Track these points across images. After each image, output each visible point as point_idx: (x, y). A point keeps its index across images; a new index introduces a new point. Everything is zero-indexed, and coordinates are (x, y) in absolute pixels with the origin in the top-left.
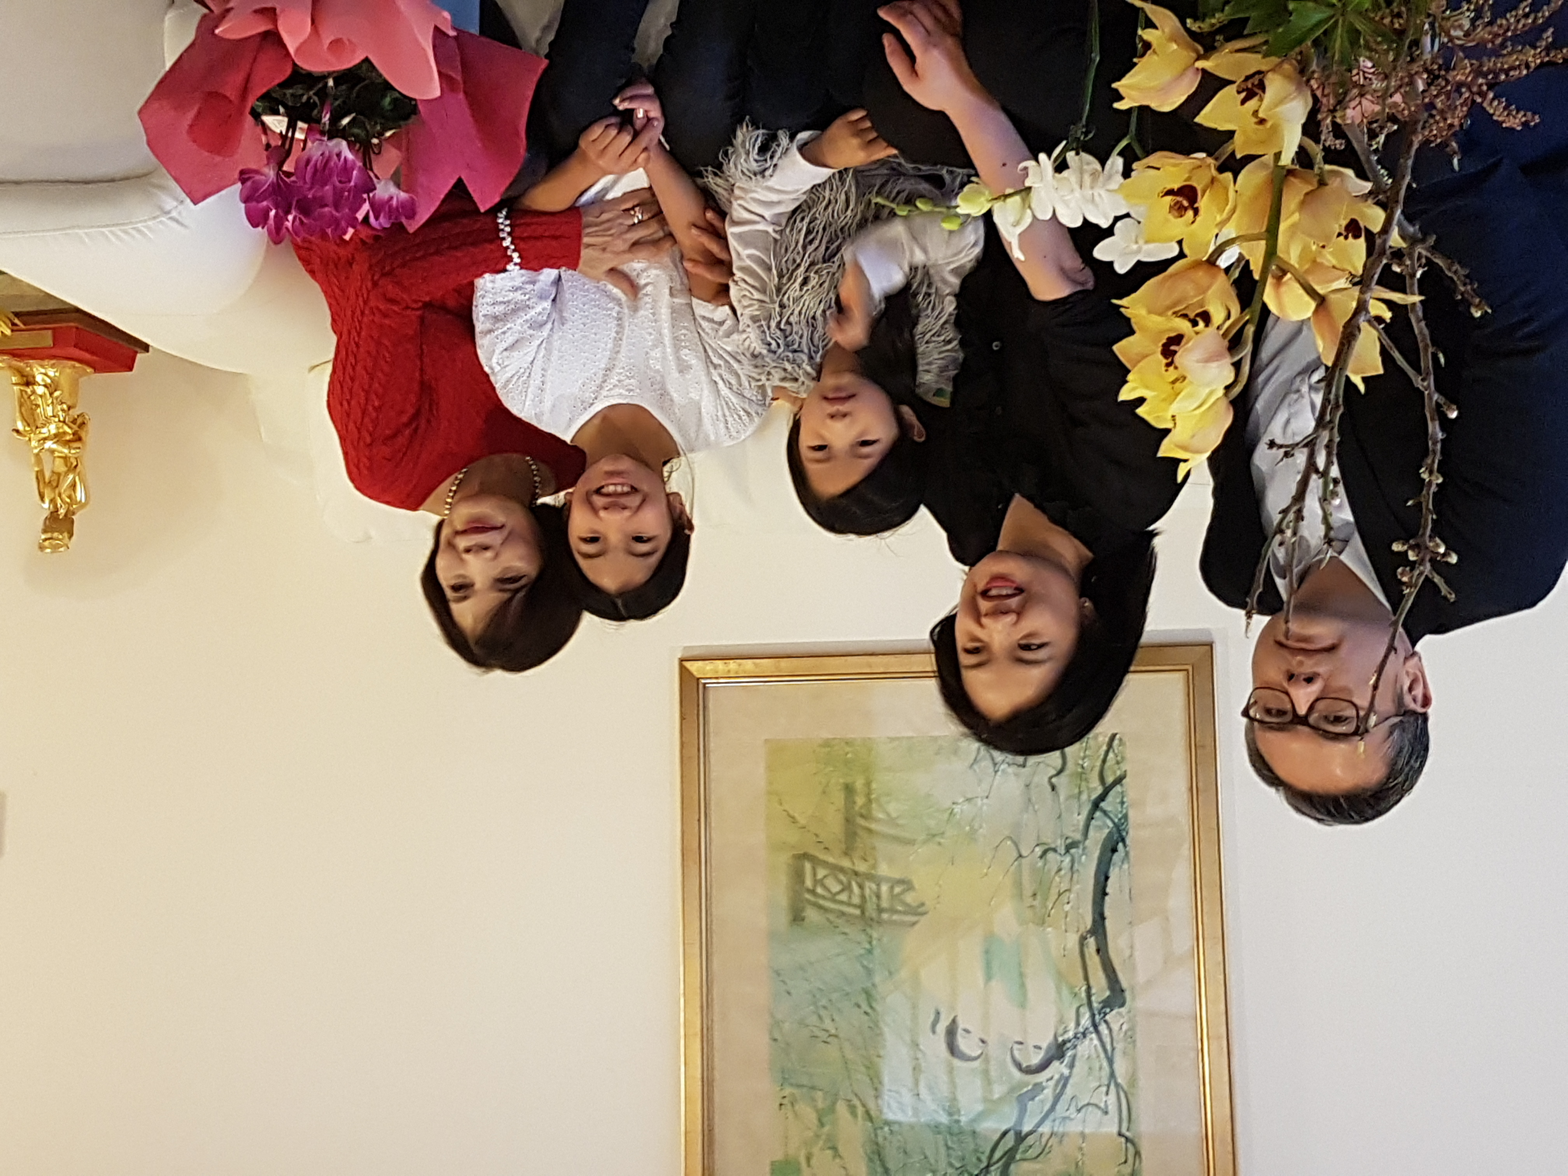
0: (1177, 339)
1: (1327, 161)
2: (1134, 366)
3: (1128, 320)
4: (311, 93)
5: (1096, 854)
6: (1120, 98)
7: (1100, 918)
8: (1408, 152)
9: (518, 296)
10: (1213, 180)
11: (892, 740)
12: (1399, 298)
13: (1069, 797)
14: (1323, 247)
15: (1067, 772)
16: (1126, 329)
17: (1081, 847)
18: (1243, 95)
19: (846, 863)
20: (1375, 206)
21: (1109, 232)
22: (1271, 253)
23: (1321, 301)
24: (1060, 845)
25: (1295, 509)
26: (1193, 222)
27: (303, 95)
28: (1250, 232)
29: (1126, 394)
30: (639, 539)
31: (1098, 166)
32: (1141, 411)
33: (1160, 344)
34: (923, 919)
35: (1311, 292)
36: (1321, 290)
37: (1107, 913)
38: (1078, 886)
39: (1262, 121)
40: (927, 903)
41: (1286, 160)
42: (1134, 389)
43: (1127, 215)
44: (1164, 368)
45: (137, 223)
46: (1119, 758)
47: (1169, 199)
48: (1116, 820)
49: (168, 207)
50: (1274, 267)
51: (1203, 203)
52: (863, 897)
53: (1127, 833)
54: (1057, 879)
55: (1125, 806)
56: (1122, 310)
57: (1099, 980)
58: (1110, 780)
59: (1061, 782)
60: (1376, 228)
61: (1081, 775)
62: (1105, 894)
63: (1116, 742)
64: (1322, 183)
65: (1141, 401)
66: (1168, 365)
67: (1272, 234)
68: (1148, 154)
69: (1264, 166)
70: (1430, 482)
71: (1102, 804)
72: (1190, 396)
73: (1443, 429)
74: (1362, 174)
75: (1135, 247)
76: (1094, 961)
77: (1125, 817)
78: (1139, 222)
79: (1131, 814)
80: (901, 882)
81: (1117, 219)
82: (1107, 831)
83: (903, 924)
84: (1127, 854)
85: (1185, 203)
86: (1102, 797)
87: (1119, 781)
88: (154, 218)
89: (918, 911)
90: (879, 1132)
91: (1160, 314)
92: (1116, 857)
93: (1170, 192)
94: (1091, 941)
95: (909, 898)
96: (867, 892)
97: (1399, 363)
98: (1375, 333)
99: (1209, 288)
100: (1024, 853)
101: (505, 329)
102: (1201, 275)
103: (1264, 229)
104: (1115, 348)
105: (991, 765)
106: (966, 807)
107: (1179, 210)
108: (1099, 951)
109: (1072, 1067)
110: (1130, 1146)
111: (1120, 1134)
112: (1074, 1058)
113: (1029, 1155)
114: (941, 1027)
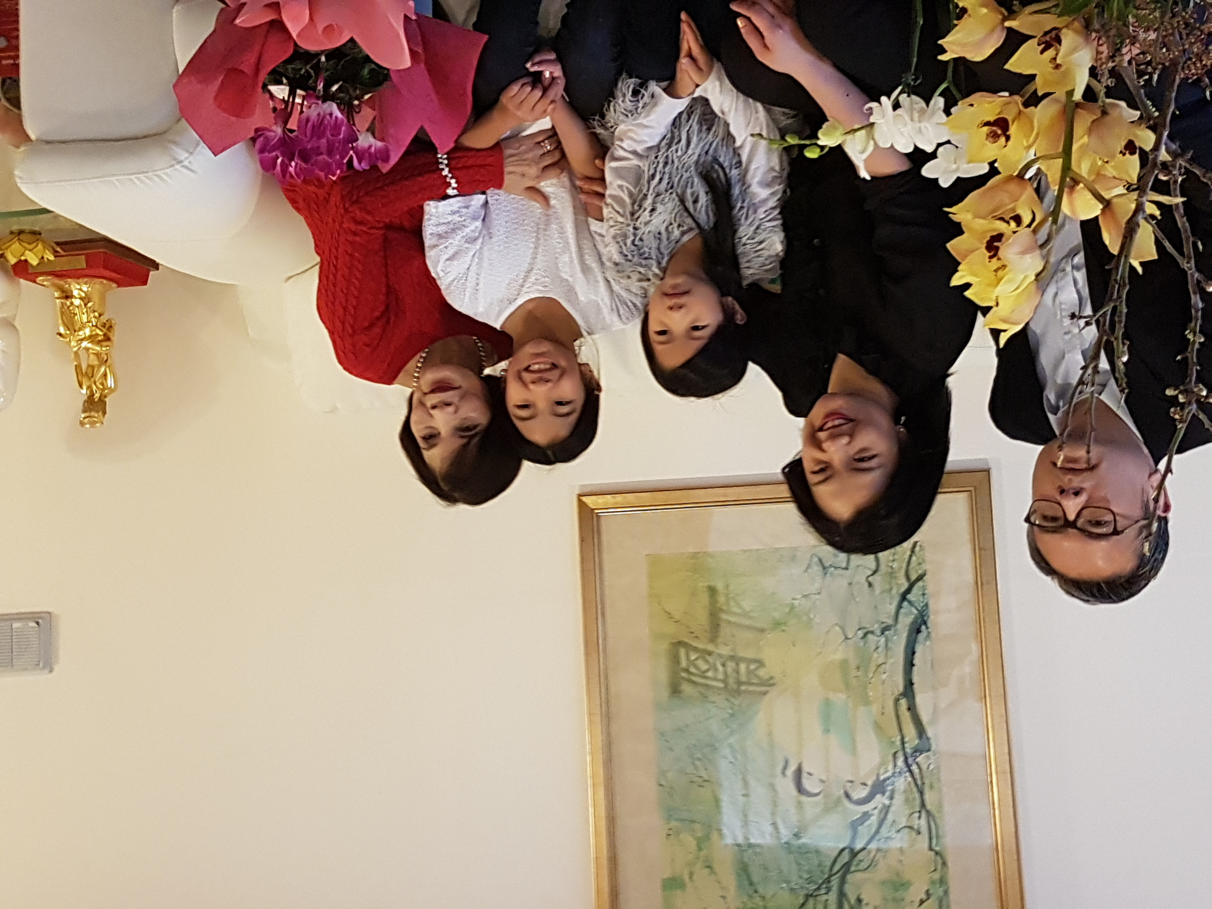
0: (999, 237)
1: (1108, 95)
2: (963, 260)
3: (959, 224)
4: (308, 67)
5: (905, 635)
6: (943, 51)
7: (909, 684)
8: (1172, 85)
9: (456, 218)
10: (1020, 112)
11: (745, 551)
12: (1167, 200)
13: (883, 592)
14: (1107, 162)
15: (879, 573)
16: (957, 230)
17: (892, 629)
18: (1043, 46)
19: (711, 647)
20: (1147, 130)
21: (933, 155)
22: (1066, 168)
23: (1107, 204)
24: (877, 628)
25: (1092, 366)
26: (1005, 146)
27: (301, 69)
28: (1048, 153)
29: (956, 281)
30: (560, 403)
31: (923, 104)
32: (968, 294)
33: (985, 241)
34: (773, 689)
35: (1099, 198)
36: (1107, 197)
37: (915, 679)
38: (892, 660)
39: (1058, 67)
40: (775, 676)
41: (1078, 96)
42: (962, 277)
43: (949, 142)
44: (987, 260)
45: (157, 170)
46: (920, 560)
47: (986, 129)
48: (919, 608)
49: (182, 158)
50: (1068, 179)
51: (1013, 130)
52: (726, 673)
53: (928, 617)
54: (875, 655)
55: (926, 596)
56: (950, 215)
57: (910, 731)
58: (913, 577)
59: (876, 580)
60: (1148, 147)
61: (892, 574)
62: (913, 665)
63: (917, 549)
64: (1104, 113)
65: (967, 286)
66: (991, 257)
67: (1067, 153)
68: (968, 95)
69: (1057, 101)
70: (1194, 341)
71: (908, 596)
72: (1010, 281)
73: (1202, 299)
74: (1132, 105)
75: (954, 166)
76: (906, 715)
77: (926, 605)
78: (957, 147)
79: (931, 604)
80: (755, 661)
81: (939, 145)
82: (912, 616)
83: (757, 693)
84: (929, 634)
85: (999, 132)
86: (908, 591)
87: (920, 578)
88: (171, 166)
89: (769, 683)
90: (744, 853)
91: (984, 218)
92: (920, 637)
93: (987, 124)
94: (903, 702)
95: (762, 673)
96: (729, 669)
97: (1169, 250)
98: (1150, 228)
99: (1020, 197)
100: (849, 637)
101: (447, 244)
102: (1013, 187)
103: (1061, 150)
104: (948, 245)
105: (821, 568)
106: (804, 601)
107: (994, 136)
108: (909, 709)
109: (891, 798)
110: (938, 858)
111: (931, 849)
112: (893, 791)
113: (861, 867)
114: (790, 771)
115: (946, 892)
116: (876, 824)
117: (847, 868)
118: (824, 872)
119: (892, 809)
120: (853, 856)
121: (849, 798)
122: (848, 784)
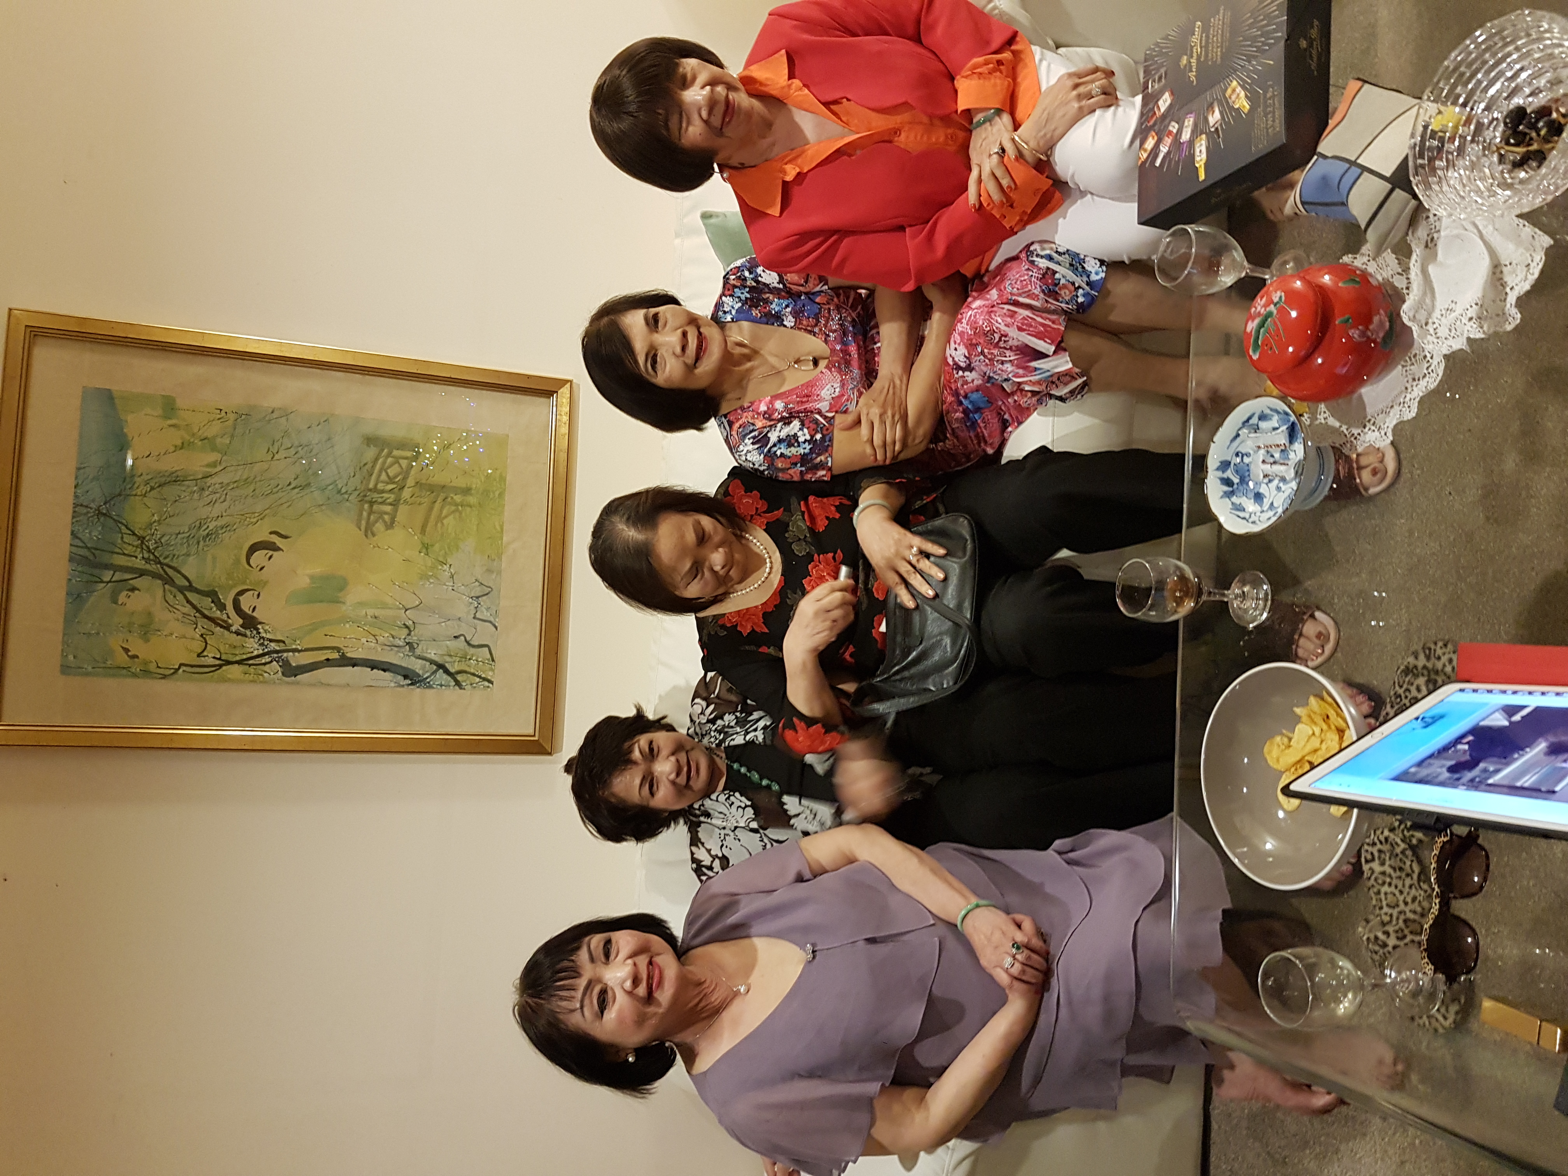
5: (404, 664)
7: (354, 663)
11: (502, 527)
17: (410, 654)
19: (410, 482)
37: (358, 669)
38: (379, 649)
40: (376, 538)
46: (474, 687)
48: (428, 680)
52: (383, 492)
53: (419, 687)
54: (387, 635)
55: (439, 687)
57: (305, 658)
58: (460, 678)
62: (372, 668)
63: (486, 684)
71: (441, 671)
76: (322, 656)
77: (431, 687)
79: (429, 692)
82: (421, 672)
84: (403, 686)
86: (447, 671)
87: (458, 683)
90: (194, 482)
92: (400, 678)
94: (335, 655)
96: (386, 495)
100: (407, 612)
108: (328, 660)
109: (238, 633)
110: (172, 671)
111: (181, 665)
112: (245, 635)
114: (275, 539)
115: (132, 675)
116: (212, 615)
117: (168, 581)
118: (165, 558)
119: (226, 632)
120: (181, 590)
121: (242, 593)
122: (256, 593)
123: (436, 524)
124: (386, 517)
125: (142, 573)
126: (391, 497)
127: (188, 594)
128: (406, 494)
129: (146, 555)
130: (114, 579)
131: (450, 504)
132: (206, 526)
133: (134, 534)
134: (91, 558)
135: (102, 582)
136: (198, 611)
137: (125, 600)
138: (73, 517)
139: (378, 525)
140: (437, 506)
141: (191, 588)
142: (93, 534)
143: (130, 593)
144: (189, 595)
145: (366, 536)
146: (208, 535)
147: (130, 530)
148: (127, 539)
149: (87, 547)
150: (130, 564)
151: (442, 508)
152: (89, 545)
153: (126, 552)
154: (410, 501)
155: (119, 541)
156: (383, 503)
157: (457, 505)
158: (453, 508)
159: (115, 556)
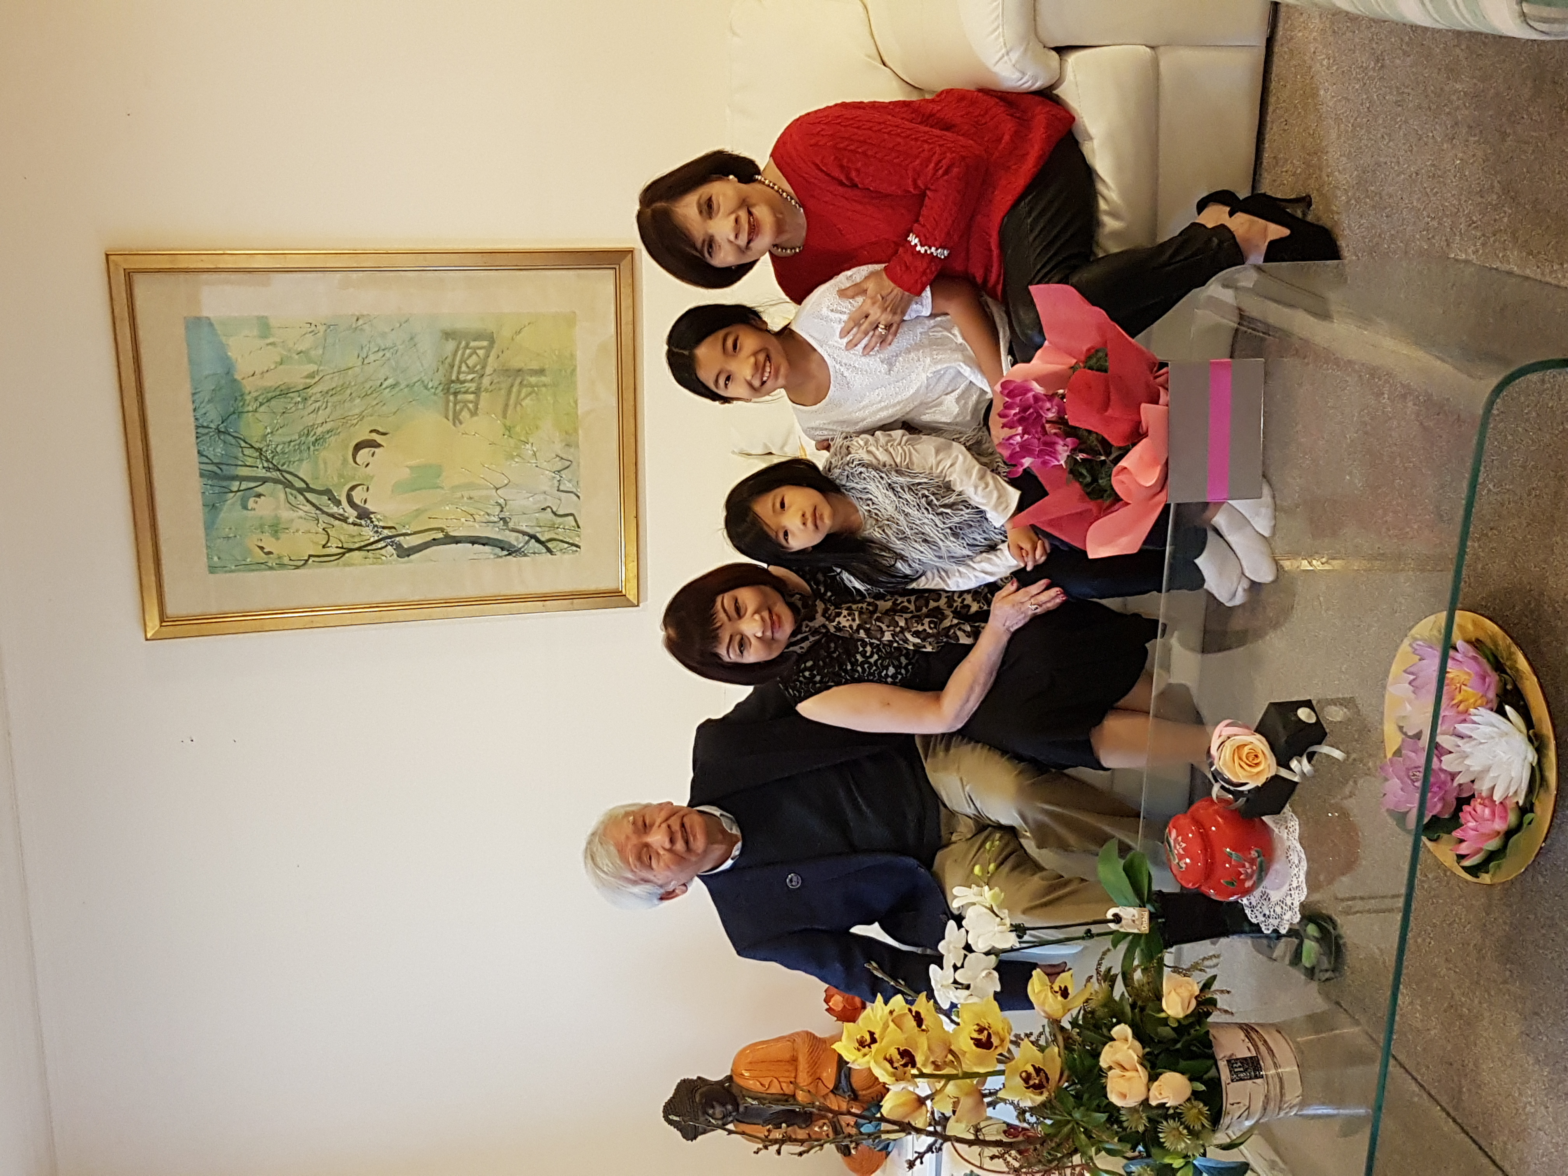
5: (500, 538)
7: (457, 540)
11: (576, 402)
13: (537, 520)
15: (554, 517)
17: (505, 528)
19: (489, 370)
24: (505, 514)
34: (450, 424)
37: (461, 545)
38: (478, 526)
40: (463, 426)
46: (564, 551)
48: (523, 550)
53: (515, 557)
54: (483, 513)
55: (533, 555)
57: (414, 541)
59: (548, 515)
61: (553, 527)
62: (473, 544)
63: (574, 548)
71: (533, 540)
76: (429, 537)
77: (525, 556)
79: (527, 559)
80: (477, 408)
82: (515, 543)
83: (447, 409)
84: (501, 557)
86: (538, 541)
87: (549, 550)
89: (456, 419)
90: (297, 394)
92: (498, 550)
94: (441, 535)
95: (465, 414)
96: (466, 384)
100: (499, 492)
105: (559, 468)
106: (530, 453)
108: (434, 539)
109: (354, 524)
110: (303, 562)
111: (310, 556)
112: (360, 525)
113: (290, 496)
114: (374, 436)
115: (271, 568)
116: (330, 511)
117: (289, 485)
118: (283, 465)
119: (344, 525)
120: (300, 491)
121: (353, 488)
122: (365, 487)
123: (515, 407)
124: (471, 406)
125: (264, 481)
126: (473, 386)
127: (306, 494)
128: (486, 381)
129: (266, 465)
130: (241, 488)
131: (526, 386)
132: (312, 433)
133: (252, 447)
134: (218, 471)
135: (232, 492)
136: (318, 508)
137: (255, 506)
138: (197, 437)
139: (463, 413)
140: (515, 390)
141: (309, 489)
142: (217, 451)
143: (257, 499)
144: (308, 495)
145: (454, 424)
146: (316, 440)
147: (246, 443)
148: (247, 452)
149: (213, 463)
150: (254, 474)
151: (519, 392)
152: (215, 461)
153: (248, 464)
154: (490, 388)
155: (241, 455)
156: (466, 392)
157: (532, 386)
158: (529, 389)
159: (239, 468)
